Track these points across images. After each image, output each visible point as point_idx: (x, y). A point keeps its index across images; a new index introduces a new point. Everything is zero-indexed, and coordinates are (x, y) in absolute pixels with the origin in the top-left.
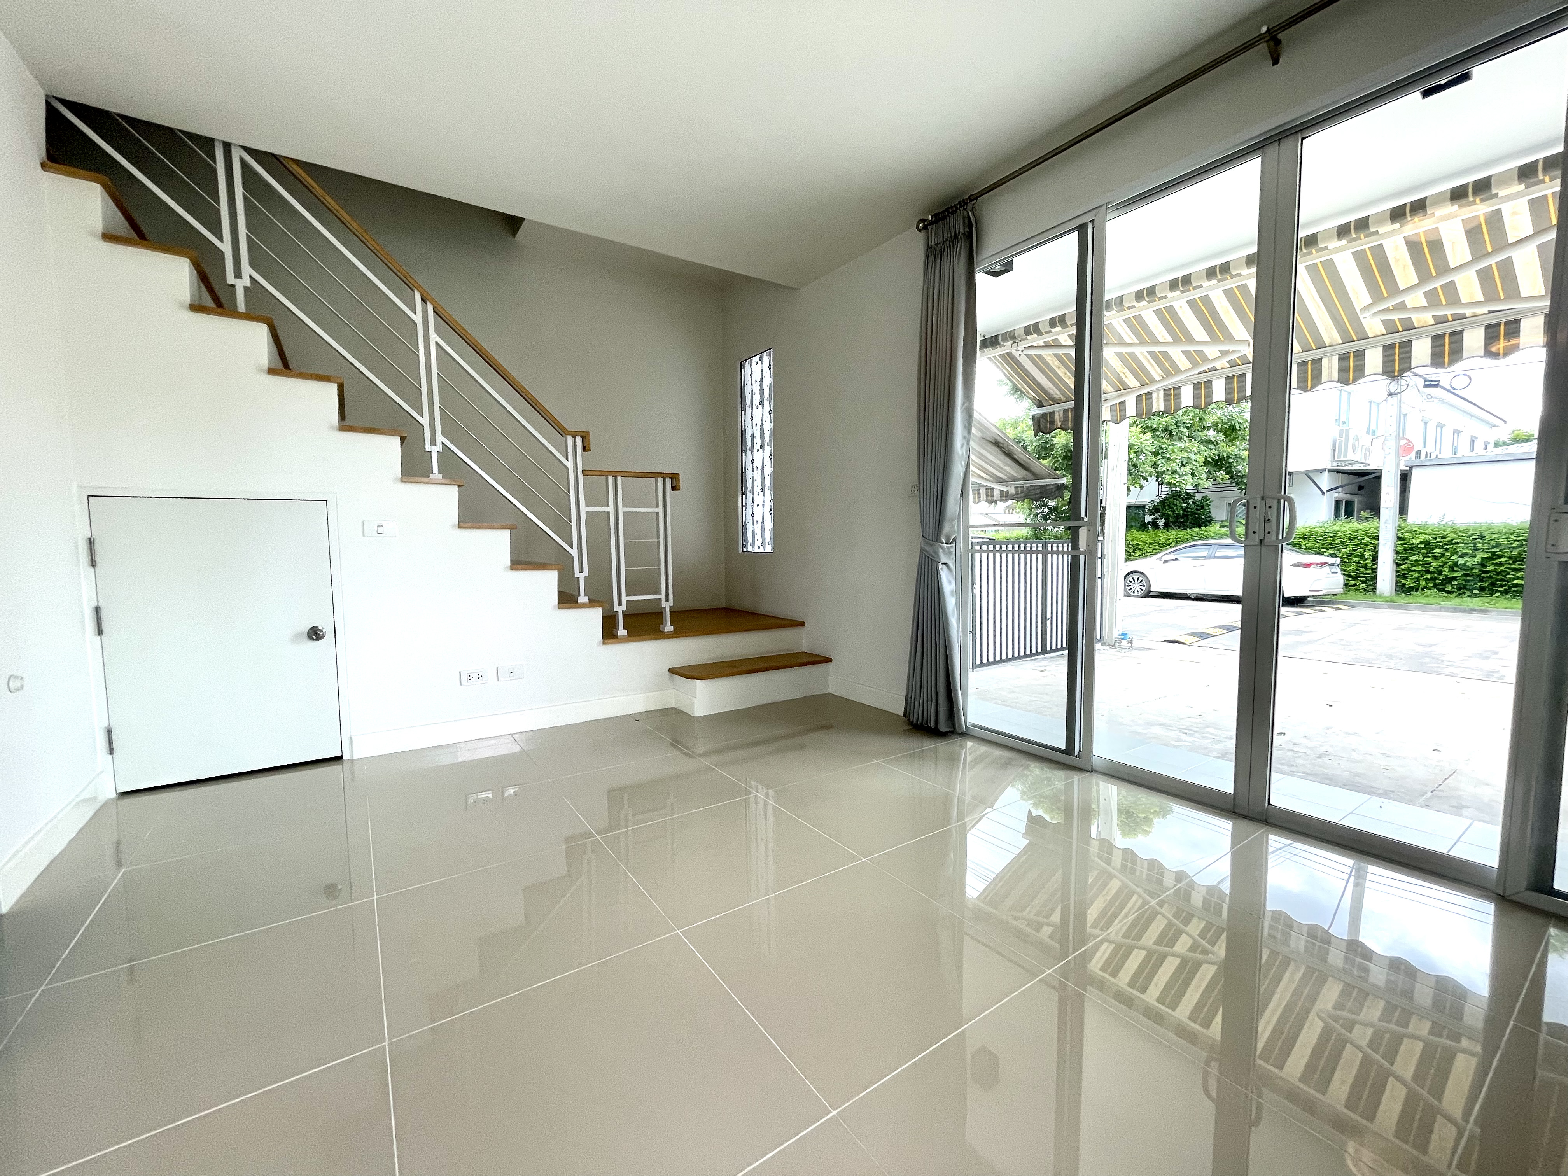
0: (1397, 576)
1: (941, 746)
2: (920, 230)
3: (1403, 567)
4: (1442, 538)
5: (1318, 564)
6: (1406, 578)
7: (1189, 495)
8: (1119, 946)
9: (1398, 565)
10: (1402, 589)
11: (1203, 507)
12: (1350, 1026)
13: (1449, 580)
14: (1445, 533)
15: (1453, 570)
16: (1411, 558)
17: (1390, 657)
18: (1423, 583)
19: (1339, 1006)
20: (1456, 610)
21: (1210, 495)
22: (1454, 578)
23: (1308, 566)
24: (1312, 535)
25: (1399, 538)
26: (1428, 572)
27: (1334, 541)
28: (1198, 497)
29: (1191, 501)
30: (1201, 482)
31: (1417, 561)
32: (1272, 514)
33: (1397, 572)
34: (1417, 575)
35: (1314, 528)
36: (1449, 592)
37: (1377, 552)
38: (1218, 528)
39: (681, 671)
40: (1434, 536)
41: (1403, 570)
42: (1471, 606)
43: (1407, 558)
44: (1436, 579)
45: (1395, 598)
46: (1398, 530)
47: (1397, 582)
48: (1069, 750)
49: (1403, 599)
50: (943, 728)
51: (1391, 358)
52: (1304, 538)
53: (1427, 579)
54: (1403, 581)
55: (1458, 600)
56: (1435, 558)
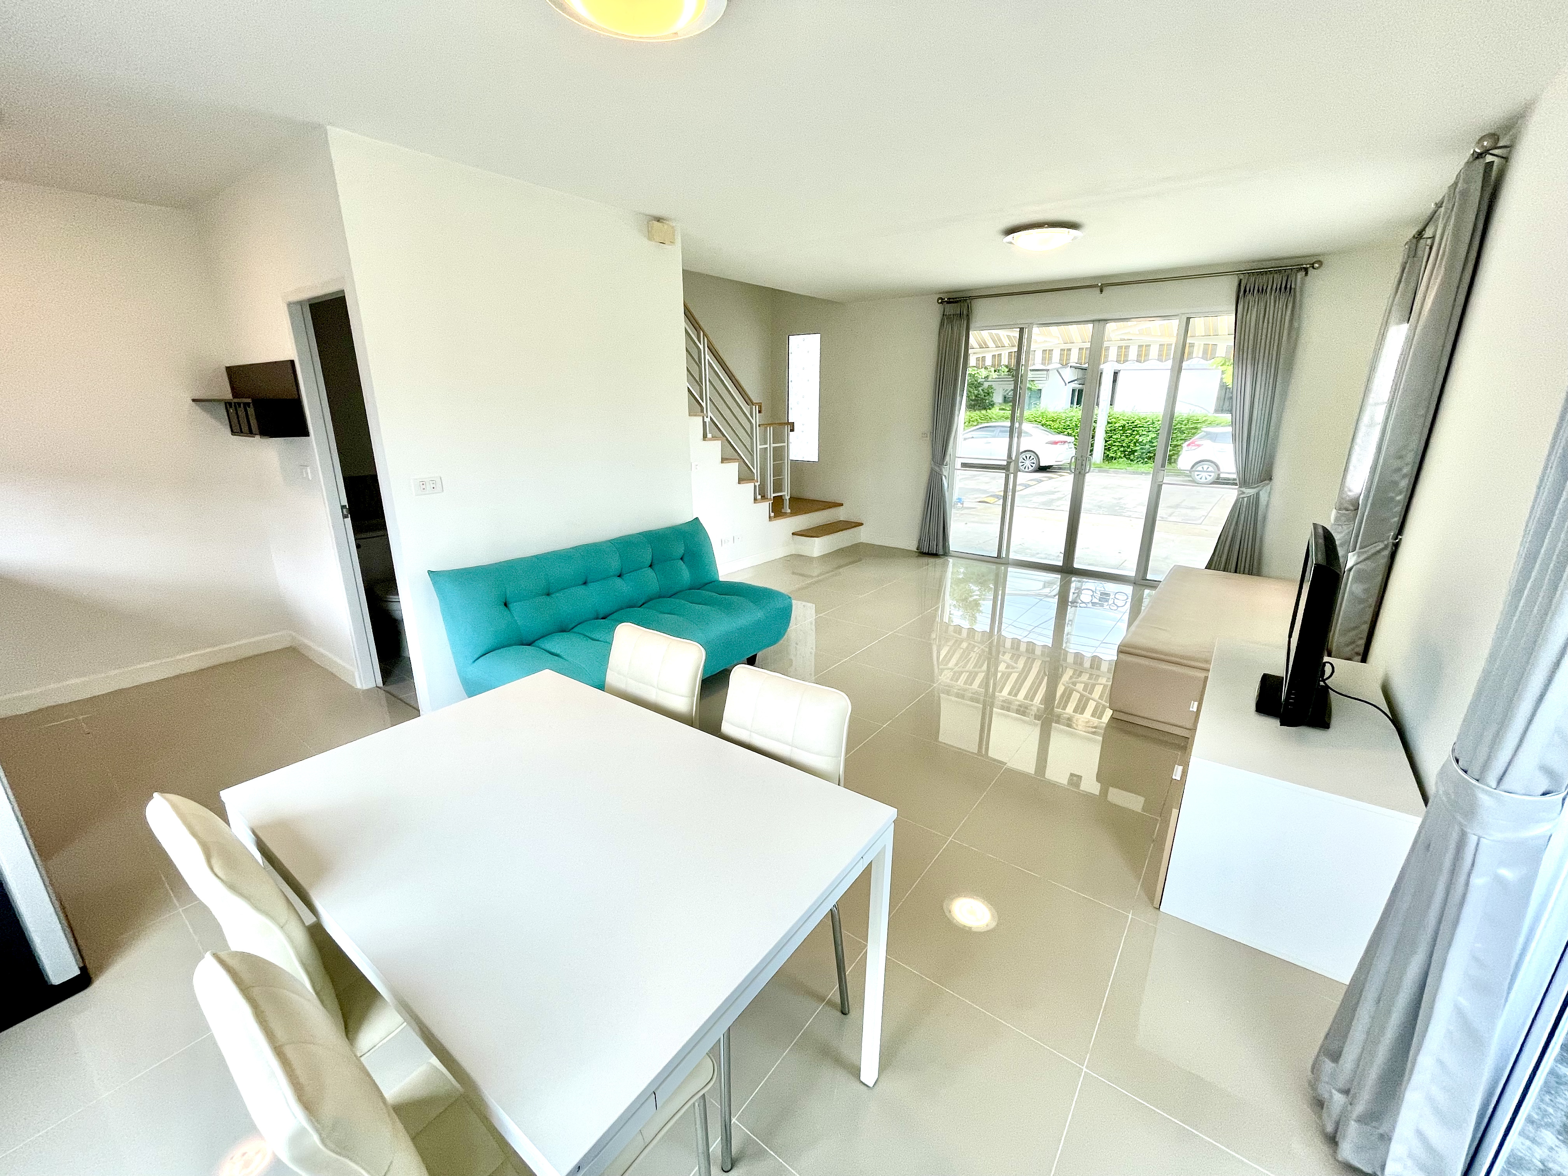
0: (1105, 449)
1: (938, 561)
2: (939, 303)
3: (1109, 443)
4: (1133, 423)
5: (1061, 442)
6: (1110, 450)
7: (980, 384)
8: (971, 673)
9: (1106, 441)
10: (1108, 458)
11: (988, 394)
12: (1074, 684)
13: (1133, 452)
14: (1134, 420)
15: (1136, 445)
16: (1114, 437)
17: (1100, 507)
18: (1119, 454)
19: (1071, 678)
20: (1134, 473)
21: (994, 385)
22: (1136, 451)
23: (1056, 443)
24: (1058, 418)
25: (1109, 423)
26: (1122, 446)
27: (1071, 423)
28: (986, 385)
29: (980, 389)
30: (991, 374)
31: (1117, 439)
32: (1084, 463)
33: (1105, 446)
34: (1116, 448)
35: (1060, 413)
36: (1132, 460)
37: (1095, 432)
38: (998, 410)
39: (799, 533)
40: (1128, 421)
41: (1109, 445)
42: (1143, 470)
43: (1111, 437)
44: (1126, 451)
45: (1103, 465)
46: (1109, 417)
47: (1104, 453)
48: (999, 556)
49: (1107, 466)
50: (941, 552)
51: (1121, 354)
52: (1053, 421)
53: (1121, 451)
54: (1108, 453)
55: (1136, 466)
56: (1127, 436)
